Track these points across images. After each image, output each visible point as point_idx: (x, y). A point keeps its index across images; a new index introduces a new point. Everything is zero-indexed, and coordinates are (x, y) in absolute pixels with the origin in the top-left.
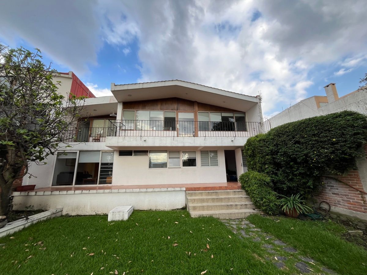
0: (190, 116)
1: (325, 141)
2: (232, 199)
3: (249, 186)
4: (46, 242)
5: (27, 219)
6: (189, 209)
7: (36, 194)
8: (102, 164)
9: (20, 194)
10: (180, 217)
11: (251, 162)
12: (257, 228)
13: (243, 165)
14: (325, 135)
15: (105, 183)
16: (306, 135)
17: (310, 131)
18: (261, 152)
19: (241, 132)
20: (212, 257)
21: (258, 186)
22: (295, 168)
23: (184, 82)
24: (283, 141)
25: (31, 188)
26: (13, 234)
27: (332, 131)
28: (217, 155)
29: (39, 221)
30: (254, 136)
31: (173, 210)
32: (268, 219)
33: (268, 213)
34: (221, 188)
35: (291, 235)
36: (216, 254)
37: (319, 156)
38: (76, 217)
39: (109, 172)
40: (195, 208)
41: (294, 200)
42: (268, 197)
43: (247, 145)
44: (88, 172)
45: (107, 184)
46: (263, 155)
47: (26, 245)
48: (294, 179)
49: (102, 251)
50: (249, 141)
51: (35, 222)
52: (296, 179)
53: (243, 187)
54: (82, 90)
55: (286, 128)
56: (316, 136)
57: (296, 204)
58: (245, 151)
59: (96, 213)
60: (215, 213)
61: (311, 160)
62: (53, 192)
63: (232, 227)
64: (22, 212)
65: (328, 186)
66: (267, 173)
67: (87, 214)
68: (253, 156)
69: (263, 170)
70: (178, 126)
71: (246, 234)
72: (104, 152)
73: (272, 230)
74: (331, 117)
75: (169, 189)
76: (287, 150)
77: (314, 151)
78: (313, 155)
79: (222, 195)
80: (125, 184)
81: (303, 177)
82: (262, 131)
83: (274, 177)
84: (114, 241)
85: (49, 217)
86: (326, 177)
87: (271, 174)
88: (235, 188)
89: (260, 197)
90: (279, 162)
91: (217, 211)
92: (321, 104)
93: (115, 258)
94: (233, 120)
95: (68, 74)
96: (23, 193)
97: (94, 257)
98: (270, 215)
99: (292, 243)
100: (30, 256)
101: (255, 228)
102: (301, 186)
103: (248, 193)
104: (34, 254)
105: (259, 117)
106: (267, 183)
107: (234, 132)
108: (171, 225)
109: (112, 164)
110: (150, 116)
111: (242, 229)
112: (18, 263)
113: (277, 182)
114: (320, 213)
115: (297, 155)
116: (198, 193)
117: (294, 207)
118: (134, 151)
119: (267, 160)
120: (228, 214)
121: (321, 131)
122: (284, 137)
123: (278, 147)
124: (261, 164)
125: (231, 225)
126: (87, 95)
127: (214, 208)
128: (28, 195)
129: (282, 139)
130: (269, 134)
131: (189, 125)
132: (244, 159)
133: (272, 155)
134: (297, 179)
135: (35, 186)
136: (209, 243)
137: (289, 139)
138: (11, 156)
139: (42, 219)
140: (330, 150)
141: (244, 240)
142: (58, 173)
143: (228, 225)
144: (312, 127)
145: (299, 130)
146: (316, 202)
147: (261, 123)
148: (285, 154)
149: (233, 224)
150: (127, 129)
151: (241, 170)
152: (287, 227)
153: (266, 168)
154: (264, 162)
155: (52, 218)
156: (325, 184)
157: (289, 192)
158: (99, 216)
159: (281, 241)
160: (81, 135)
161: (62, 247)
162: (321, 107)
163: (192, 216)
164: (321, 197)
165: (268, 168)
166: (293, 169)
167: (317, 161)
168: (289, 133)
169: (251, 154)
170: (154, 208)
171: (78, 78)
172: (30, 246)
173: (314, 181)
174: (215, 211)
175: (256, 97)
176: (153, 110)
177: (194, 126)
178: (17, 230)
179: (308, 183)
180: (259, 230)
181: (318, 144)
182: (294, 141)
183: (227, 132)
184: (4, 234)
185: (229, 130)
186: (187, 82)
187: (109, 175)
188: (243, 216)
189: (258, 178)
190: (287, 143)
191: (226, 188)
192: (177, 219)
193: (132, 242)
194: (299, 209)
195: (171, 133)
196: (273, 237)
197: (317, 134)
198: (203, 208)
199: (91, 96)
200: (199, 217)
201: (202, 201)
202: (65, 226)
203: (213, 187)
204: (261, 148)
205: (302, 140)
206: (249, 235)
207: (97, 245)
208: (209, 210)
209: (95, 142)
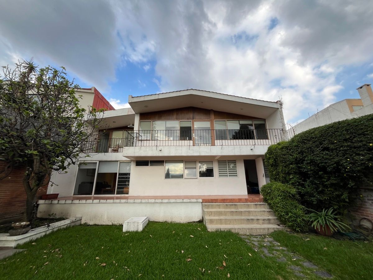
0: (206, 124)
1: (360, 147)
2: (252, 213)
3: (272, 199)
4: (63, 249)
5: (49, 226)
6: (205, 222)
7: (58, 202)
8: (120, 174)
9: (45, 202)
10: (196, 230)
11: (273, 172)
12: (282, 247)
13: (264, 176)
14: (359, 140)
15: (122, 193)
16: (336, 140)
17: (340, 136)
18: (284, 160)
19: (262, 140)
20: (229, 276)
21: (282, 198)
22: (324, 178)
23: (199, 90)
24: (309, 148)
25: (55, 196)
26: (35, 240)
27: (367, 134)
28: (236, 165)
29: (59, 229)
30: (276, 143)
31: (189, 223)
32: (295, 237)
33: (295, 230)
34: (240, 200)
35: (324, 256)
36: (233, 272)
37: (353, 164)
38: (94, 226)
39: (126, 182)
40: (211, 221)
41: (327, 216)
42: (294, 211)
43: (268, 153)
44: (107, 183)
45: (124, 194)
46: (286, 164)
47: (45, 251)
48: (325, 191)
49: (114, 262)
50: (270, 149)
51: (55, 230)
52: (327, 191)
53: (265, 200)
54: (103, 103)
55: (312, 134)
56: (349, 141)
57: (328, 220)
58: (266, 160)
59: (112, 223)
60: (233, 227)
61: (344, 169)
62: (73, 201)
63: (253, 244)
64: (46, 219)
65: (368, 200)
66: (293, 184)
67: (104, 224)
68: (275, 165)
69: (288, 181)
70: (194, 135)
71: (269, 253)
72: (122, 162)
73: (300, 249)
74: (365, 119)
75: (185, 200)
76: (314, 157)
77: (347, 158)
78: (346, 162)
79: (241, 208)
80: (142, 194)
81: (336, 189)
82: (285, 138)
83: (300, 189)
84: (127, 252)
85: (69, 225)
86: (365, 189)
87: (297, 185)
88: (257, 201)
89: (285, 212)
90: (306, 171)
91: (236, 226)
92: (355, 108)
93: (125, 270)
94: (253, 128)
95: (90, 89)
96: (47, 202)
97: (105, 268)
98: (298, 232)
99: (324, 266)
100: (46, 262)
101: (280, 246)
102: (334, 199)
103: (271, 206)
104: (51, 261)
105: (281, 124)
106: (292, 195)
107: (253, 140)
108: (186, 238)
109: (129, 174)
110: (166, 126)
111: (264, 246)
112: (35, 268)
113: (304, 195)
114: (360, 232)
115: (326, 163)
116: (216, 205)
117: (326, 223)
118: (150, 161)
119: (291, 169)
120: (249, 229)
121: (354, 136)
122: (309, 143)
123: (303, 154)
124: (285, 174)
125: (253, 242)
126: (107, 108)
127: (233, 222)
128: (51, 204)
129: (308, 145)
130: (293, 140)
131: (205, 134)
132: (266, 170)
133: (297, 163)
134: (329, 191)
135: (58, 194)
136: (226, 260)
137: (315, 146)
138: (36, 164)
139: (62, 227)
140: (366, 156)
141: (267, 260)
142: (79, 183)
143: (249, 241)
144: (343, 131)
145: (327, 135)
146: (355, 219)
147: (284, 130)
148: (312, 162)
149: (254, 241)
150: (143, 139)
151: (263, 181)
152: (319, 247)
153: (291, 179)
154: (288, 172)
155: (71, 226)
156: (365, 197)
157: (319, 206)
158: (115, 226)
159: (312, 264)
160: (101, 146)
161: (77, 256)
162: (355, 111)
163: (209, 230)
164: (360, 212)
165: (293, 178)
166: (323, 180)
167: (351, 170)
168: (316, 138)
169: (273, 164)
170: (169, 220)
171: (99, 93)
172: (48, 253)
173: (349, 193)
174: (234, 226)
175: (277, 102)
176: (169, 119)
177: (210, 135)
178: (39, 236)
179: (342, 196)
180: (285, 249)
181: (351, 151)
182: (322, 147)
183: (245, 141)
184: (27, 240)
185: (248, 139)
186: (202, 91)
187: (126, 186)
188: (266, 232)
189: (281, 189)
190: (313, 150)
191: (246, 201)
192: (192, 232)
193: (145, 254)
194: (333, 227)
195: (186, 142)
196: (302, 257)
197: (349, 138)
198: (220, 221)
199: (111, 108)
200: (216, 231)
201: (220, 213)
202: (82, 234)
203: (232, 199)
204: (284, 157)
205: (332, 146)
206: (273, 254)
207: (110, 255)
208: (227, 224)
209: (114, 152)
